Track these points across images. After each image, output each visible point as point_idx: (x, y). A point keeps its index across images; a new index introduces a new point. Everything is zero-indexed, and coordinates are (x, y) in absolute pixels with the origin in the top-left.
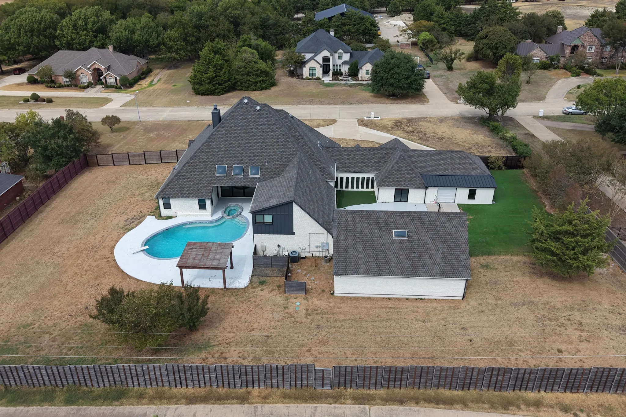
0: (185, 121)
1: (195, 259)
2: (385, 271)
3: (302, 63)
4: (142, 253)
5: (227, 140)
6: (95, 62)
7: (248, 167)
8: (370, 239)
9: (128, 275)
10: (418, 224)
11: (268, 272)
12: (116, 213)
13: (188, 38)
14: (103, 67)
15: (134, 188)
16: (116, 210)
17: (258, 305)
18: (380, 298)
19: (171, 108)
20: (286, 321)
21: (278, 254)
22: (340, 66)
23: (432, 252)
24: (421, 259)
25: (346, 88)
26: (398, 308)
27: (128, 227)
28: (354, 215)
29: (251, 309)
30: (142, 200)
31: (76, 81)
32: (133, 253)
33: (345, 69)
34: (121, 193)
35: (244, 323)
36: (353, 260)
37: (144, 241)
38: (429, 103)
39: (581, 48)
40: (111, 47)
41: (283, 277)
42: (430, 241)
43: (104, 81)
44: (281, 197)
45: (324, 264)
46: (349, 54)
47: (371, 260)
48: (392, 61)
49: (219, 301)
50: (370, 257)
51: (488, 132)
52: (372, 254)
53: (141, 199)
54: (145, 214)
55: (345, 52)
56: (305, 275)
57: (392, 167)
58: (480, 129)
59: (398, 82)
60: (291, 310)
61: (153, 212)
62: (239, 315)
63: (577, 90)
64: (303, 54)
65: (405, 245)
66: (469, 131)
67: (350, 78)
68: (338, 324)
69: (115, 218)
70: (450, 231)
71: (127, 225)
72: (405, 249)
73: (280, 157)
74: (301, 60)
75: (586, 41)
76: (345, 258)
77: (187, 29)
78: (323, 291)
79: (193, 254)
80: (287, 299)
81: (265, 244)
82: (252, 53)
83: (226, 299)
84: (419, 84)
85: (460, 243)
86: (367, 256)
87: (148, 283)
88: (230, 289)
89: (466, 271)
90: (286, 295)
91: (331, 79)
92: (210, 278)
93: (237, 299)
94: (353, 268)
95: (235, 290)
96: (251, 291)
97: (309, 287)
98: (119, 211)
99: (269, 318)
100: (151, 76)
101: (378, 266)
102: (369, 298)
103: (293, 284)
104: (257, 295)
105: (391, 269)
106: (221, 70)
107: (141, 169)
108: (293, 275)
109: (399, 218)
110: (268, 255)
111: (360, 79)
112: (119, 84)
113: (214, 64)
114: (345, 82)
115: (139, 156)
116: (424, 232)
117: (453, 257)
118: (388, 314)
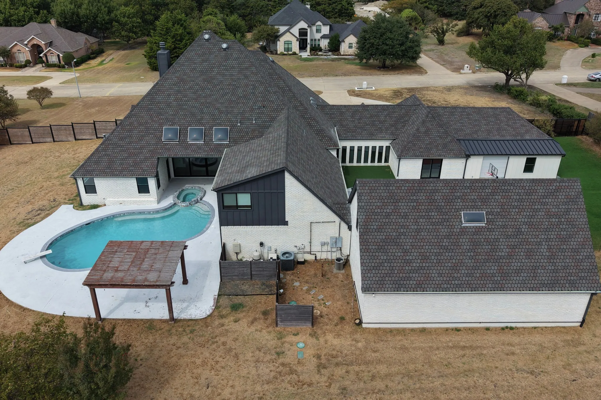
0: (135, 96)
1: (117, 271)
2: (453, 282)
3: (275, 37)
4: (40, 261)
5: (179, 92)
6: (33, 36)
7: (211, 128)
8: (422, 227)
9: (7, 300)
10: (502, 200)
11: (245, 287)
12: (18, 203)
13: (145, 17)
14: (43, 43)
15: (53, 169)
16: (19, 198)
17: (230, 350)
18: (441, 328)
19: (120, 84)
20: (283, 381)
21: (261, 256)
22: (319, 40)
23: (530, 247)
24: (514, 261)
25: (327, 62)
26: (477, 347)
27: (30, 221)
28: (391, 188)
29: (217, 359)
30: (60, 184)
31: (11, 60)
32: (25, 263)
33: (324, 44)
34: (33, 176)
35: (205, 388)
36: (395, 265)
37: (48, 242)
38: (428, 74)
39: (586, 17)
40: (53, 22)
41: (271, 297)
42: (524, 229)
43: (44, 59)
44: (265, 164)
45: (335, 271)
46: (328, 27)
47: (427, 265)
48: (383, 25)
49: (161, 345)
50: (425, 258)
51: (510, 99)
52: (428, 254)
53: (58, 183)
54: (59, 204)
55: (324, 25)
56: (308, 291)
57: (418, 130)
58: (499, 96)
59: (392, 48)
60: (289, 358)
61: (72, 200)
62: (195, 371)
63: (592, 59)
64: (276, 27)
65: (484, 237)
66: (487, 99)
67: (330, 53)
68: (379, 384)
69: (13, 210)
70: (556, 210)
71: (28, 219)
72: (485, 243)
73: (258, 113)
74: (274, 33)
75: (591, 9)
76: (381, 261)
77: (144, 6)
78: (342, 319)
79: (115, 263)
80: (280, 337)
81: (239, 242)
82: (218, 24)
83: (173, 340)
84: (416, 51)
85: (576, 229)
86: (420, 257)
87: (39, 313)
88: (180, 320)
89: (591, 278)
90: (278, 329)
91: (309, 54)
92: (147, 302)
93: (193, 339)
94: (397, 279)
95: (190, 323)
96: (217, 323)
97: (317, 312)
98: (23, 200)
99: (251, 376)
100: (103, 56)
101: (440, 275)
102: (423, 331)
103: (290, 309)
104: (227, 331)
105: (464, 279)
106: (181, 40)
107: (68, 146)
108: (287, 293)
109: (469, 191)
110: (244, 260)
111: (342, 53)
112: (63, 63)
113: (172, 34)
114: (325, 57)
115: (65, 129)
116: (513, 213)
117: (566, 254)
118: (463, 360)
